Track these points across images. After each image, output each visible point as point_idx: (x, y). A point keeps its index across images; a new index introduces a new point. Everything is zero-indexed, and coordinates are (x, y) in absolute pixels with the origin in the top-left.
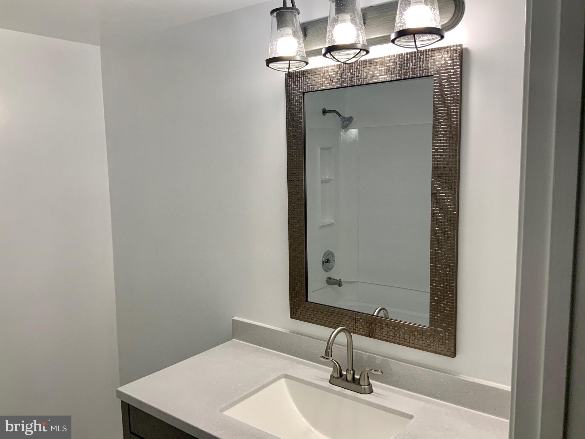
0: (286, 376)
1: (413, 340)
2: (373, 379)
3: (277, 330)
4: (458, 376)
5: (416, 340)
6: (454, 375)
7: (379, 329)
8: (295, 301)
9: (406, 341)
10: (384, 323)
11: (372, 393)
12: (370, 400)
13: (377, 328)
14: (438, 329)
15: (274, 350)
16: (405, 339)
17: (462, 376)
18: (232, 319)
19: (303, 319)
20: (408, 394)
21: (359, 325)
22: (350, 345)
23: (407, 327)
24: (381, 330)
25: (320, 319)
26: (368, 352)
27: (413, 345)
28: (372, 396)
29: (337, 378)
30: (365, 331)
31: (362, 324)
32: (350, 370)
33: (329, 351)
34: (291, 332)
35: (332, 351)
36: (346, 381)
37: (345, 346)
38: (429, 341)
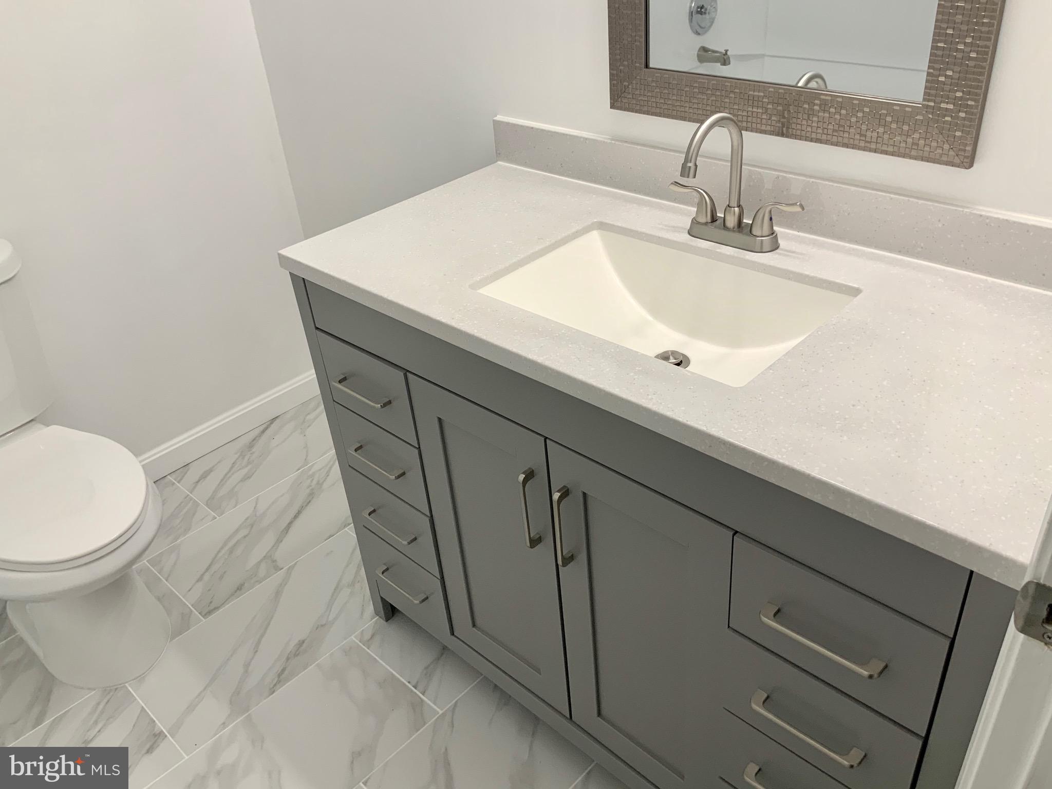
0: (602, 226)
1: (880, 135)
2: (781, 225)
3: (584, 138)
4: (972, 208)
5: (886, 136)
6: (961, 207)
7: (806, 117)
8: (621, 68)
9: (864, 139)
10: (817, 102)
11: (777, 251)
12: (772, 263)
13: (800, 116)
14: (943, 105)
15: (579, 179)
16: (861, 135)
17: (981, 208)
18: (494, 121)
19: (638, 107)
20: (854, 249)
21: (761, 111)
22: (737, 153)
23: (869, 107)
24: (809, 118)
25: (673, 106)
26: (775, 170)
27: (879, 146)
28: (777, 256)
29: (706, 224)
30: (773, 123)
31: (767, 109)
32: (734, 207)
33: (689, 165)
34: (612, 140)
35: (696, 166)
36: (724, 229)
37: (727, 161)
38: (916, 136)
